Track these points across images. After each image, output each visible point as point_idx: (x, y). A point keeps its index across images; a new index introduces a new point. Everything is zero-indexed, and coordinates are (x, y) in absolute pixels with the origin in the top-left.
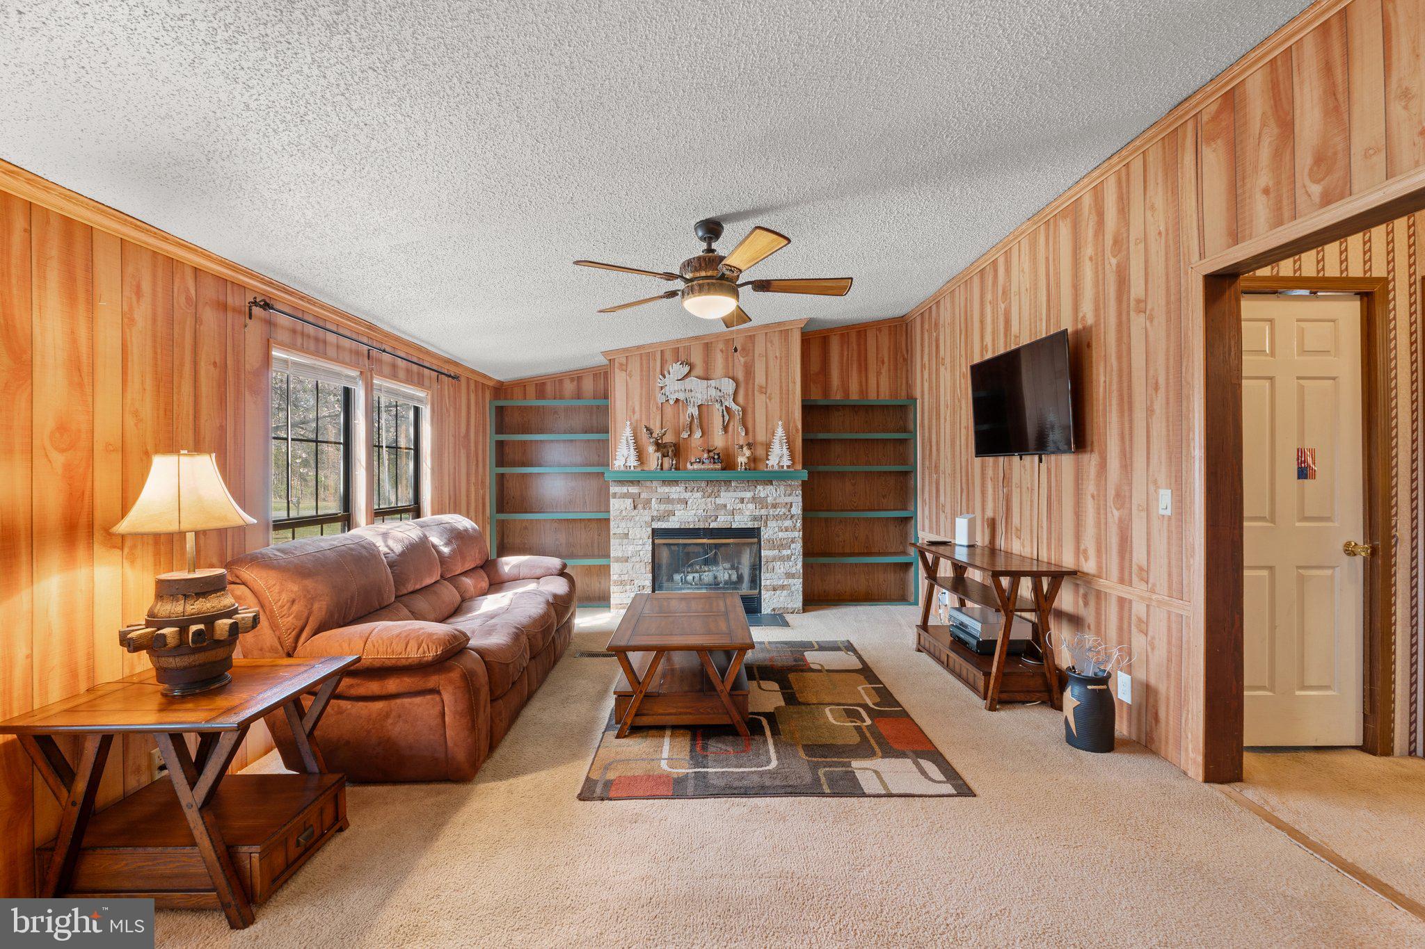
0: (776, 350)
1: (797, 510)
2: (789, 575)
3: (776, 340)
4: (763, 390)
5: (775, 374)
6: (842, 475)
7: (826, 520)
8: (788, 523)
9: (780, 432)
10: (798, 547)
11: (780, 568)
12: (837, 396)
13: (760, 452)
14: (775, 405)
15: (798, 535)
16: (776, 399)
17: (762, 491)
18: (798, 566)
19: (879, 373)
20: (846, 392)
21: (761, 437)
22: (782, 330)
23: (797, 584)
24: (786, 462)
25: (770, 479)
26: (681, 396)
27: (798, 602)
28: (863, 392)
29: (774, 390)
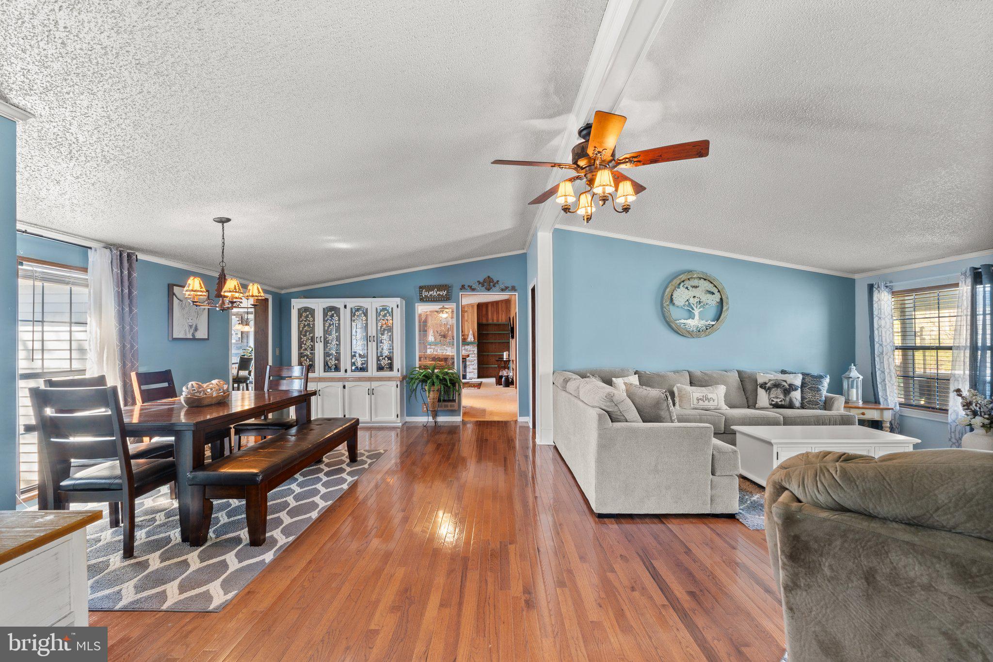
0: (470, 310)
1: (476, 352)
2: (474, 369)
3: (470, 308)
4: (467, 321)
5: (470, 316)
6: (492, 343)
7: (488, 355)
8: (473, 355)
9: (471, 332)
10: (476, 362)
11: (471, 367)
12: (490, 322)
13: (466, 337)
14: (470, 325)
15: (476, 358)
16: (470, 323)
17: (467, 347)
18: (476, 366)
19: (502, 314)
20: (493, 321)
21: (466, 333)
22: (472, 305)
23: (476, 371)
24: (473, 340)
25: (468, 344)
26: (446, 323)
27: (476, 376)
28: (498, 320)
29: (470, 320)
